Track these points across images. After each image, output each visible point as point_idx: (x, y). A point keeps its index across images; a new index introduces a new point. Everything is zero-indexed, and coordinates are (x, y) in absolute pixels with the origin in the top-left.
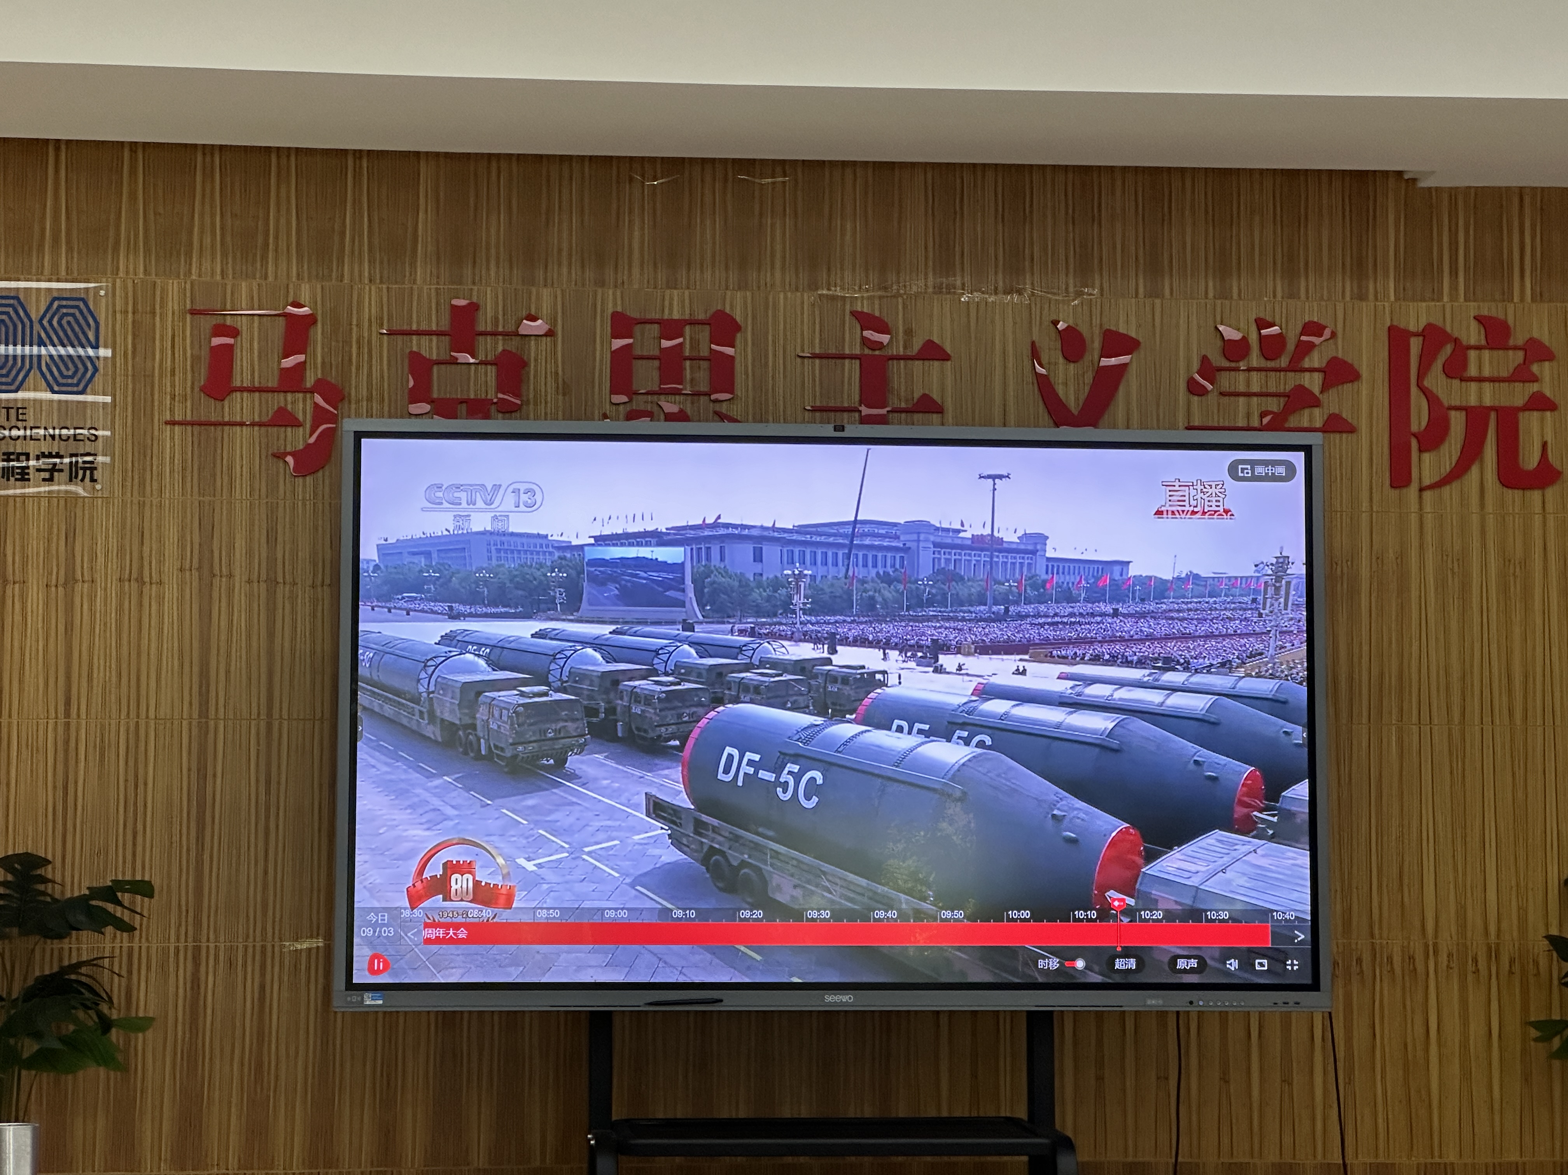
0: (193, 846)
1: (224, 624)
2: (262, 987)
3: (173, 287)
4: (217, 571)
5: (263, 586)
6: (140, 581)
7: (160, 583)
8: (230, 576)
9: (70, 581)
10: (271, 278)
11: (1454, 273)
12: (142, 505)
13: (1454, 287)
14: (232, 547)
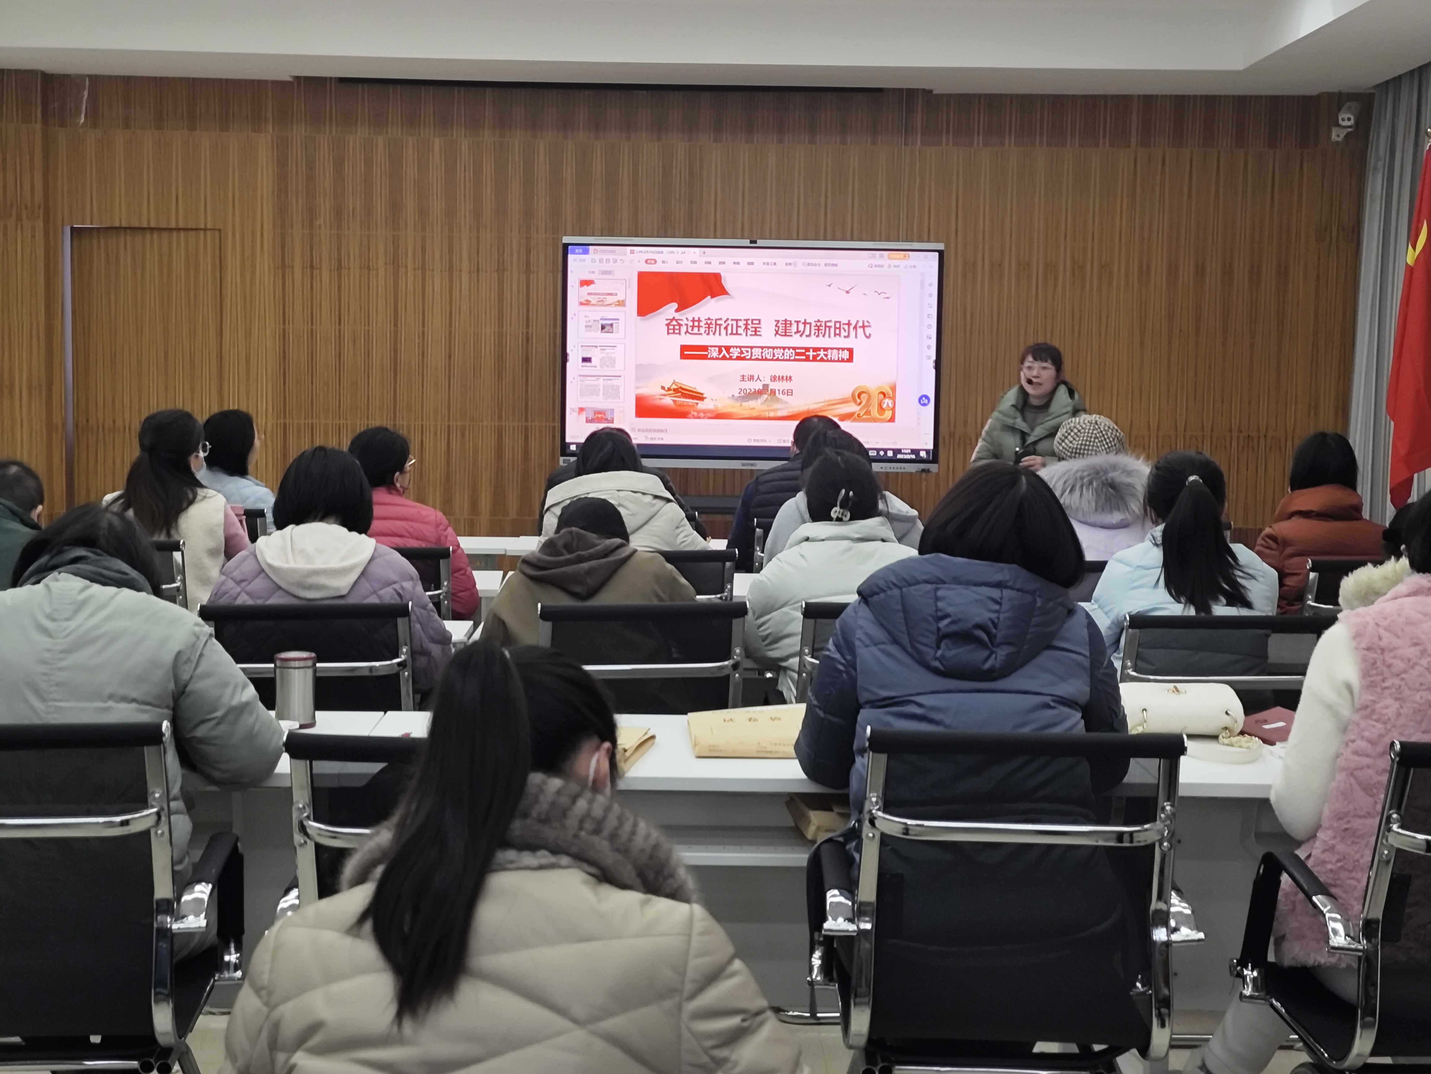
0: (392, 382)
1: (404, 288)
2: (422, 441)
3: (380, 140)
4: (400, 264)
5: (420, 271)
6: (369, 268)
7: (377, 269)
8: (406, 267)
9: (340, 268)
10: (422, 135)
11: (948, 133)
12: (369, 236)
13: (947, 140)
14: (406, 253)
